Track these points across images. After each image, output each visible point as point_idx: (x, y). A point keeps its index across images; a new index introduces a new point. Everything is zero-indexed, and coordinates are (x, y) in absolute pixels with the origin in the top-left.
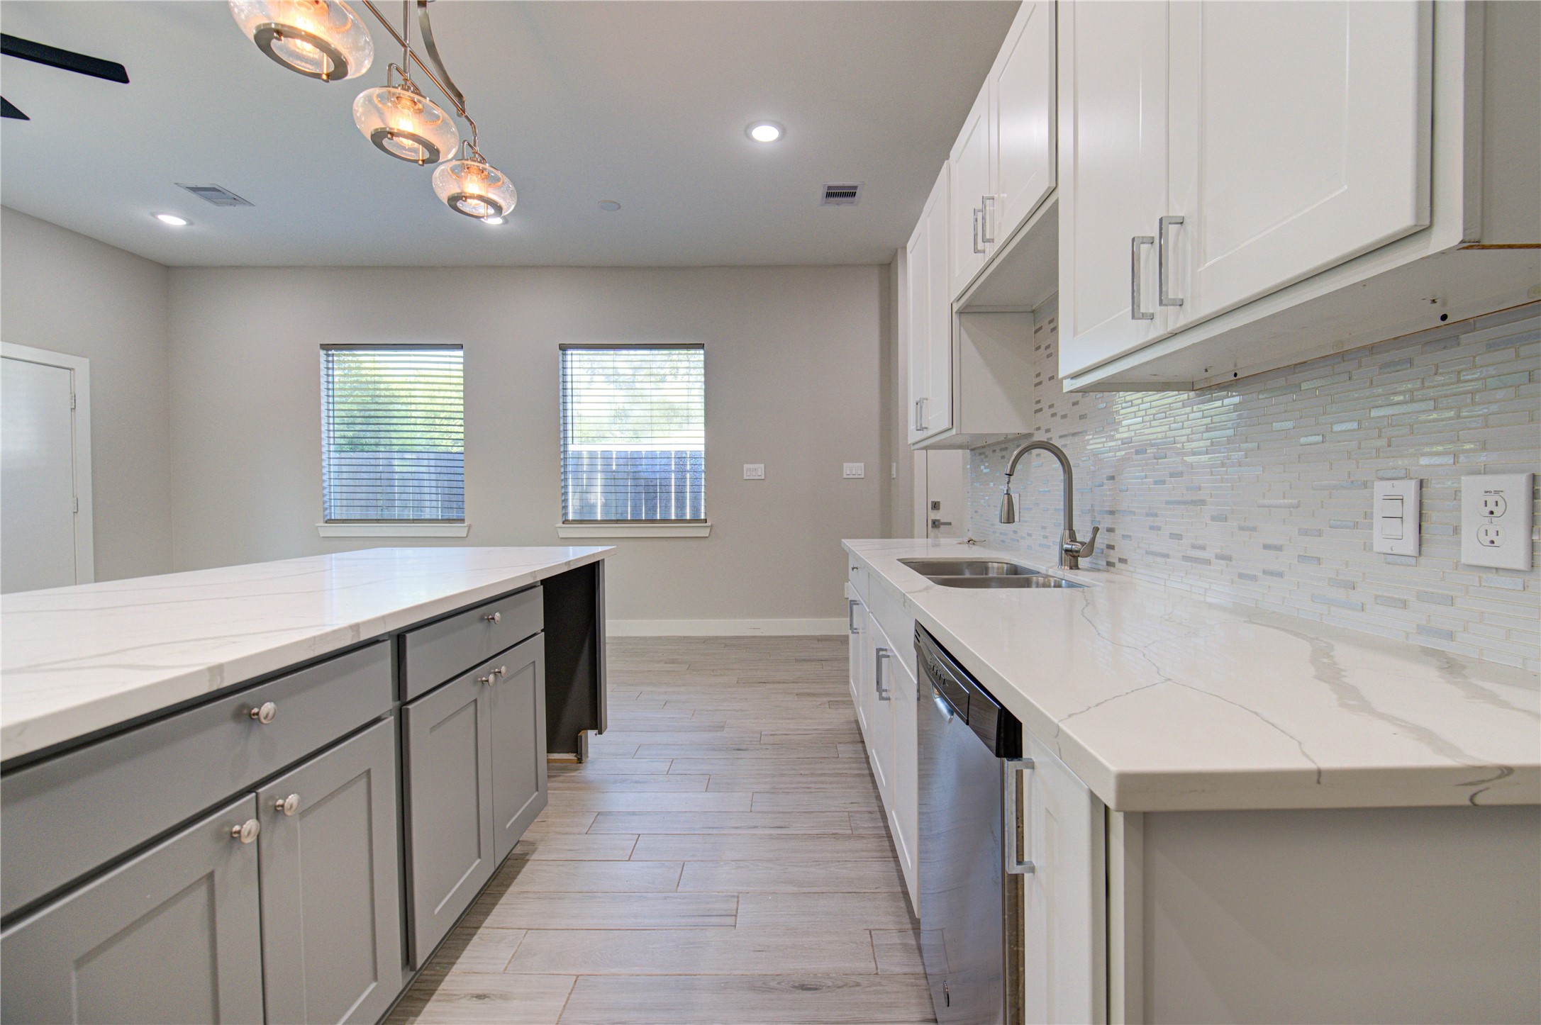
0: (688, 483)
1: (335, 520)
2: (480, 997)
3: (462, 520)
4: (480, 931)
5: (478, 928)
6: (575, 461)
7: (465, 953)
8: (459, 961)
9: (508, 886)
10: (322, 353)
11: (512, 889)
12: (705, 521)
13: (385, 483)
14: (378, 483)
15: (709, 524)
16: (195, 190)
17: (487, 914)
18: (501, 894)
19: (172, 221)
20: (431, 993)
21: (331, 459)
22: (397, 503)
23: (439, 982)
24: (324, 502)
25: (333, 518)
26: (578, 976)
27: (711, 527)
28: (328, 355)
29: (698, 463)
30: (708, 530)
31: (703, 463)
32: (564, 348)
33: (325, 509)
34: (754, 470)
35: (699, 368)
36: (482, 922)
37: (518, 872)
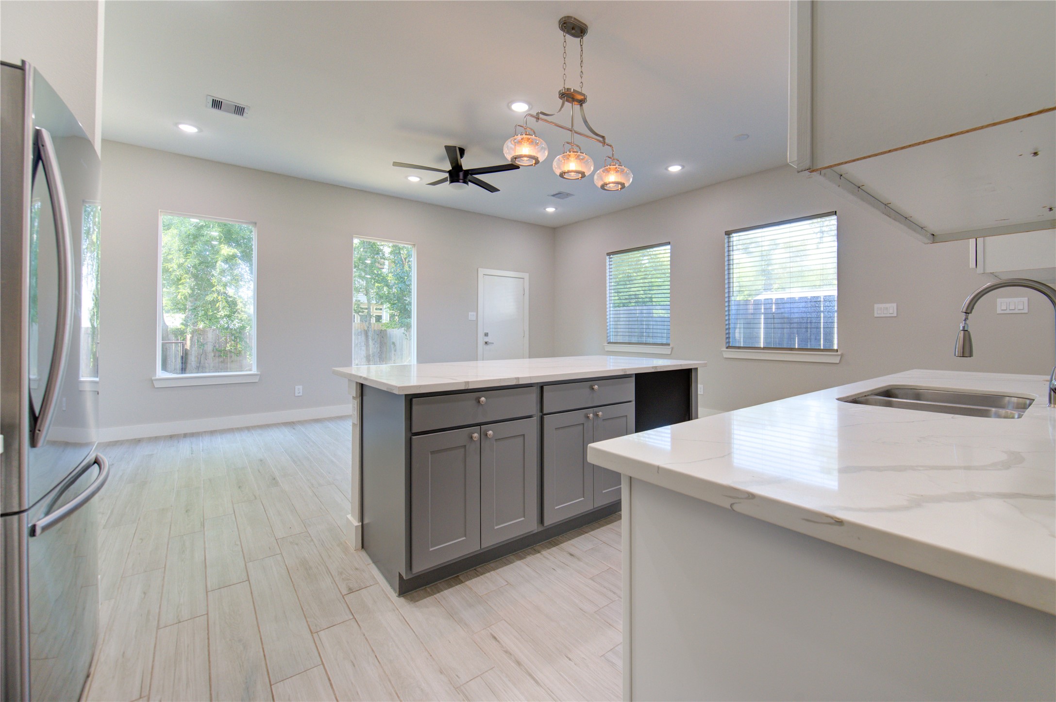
0: (822, 321)
1: (612, 342)
2: (571, 555)
3: (668, 345)
4: (586, 534)
5: (586, 533)
6: (736, 307)
7: (576, 539)
8: (573, 540)
9: (608, 524)
10: (607, 257)
11: (609, 526)
12: (837, 351)
13: (639, 323)
14: (636, 323)
15: (839, 353)
16: (554, 195)
17: (593, 530)
18: (603, 526)
19: (550, 210)
20: (557, 545)
21: (610, 310)
22: (644, 334)
23: (562, 543)
24: (608, 333)
26: (610, 568)
27: (842, 355)
28: (610, 258)
29: (832, 305)
30: (839, 358)
31: (836, 305)
32: (728, 233)
33: (608, 337)
34: (886, 309)
35: (833, 230)
36: (589, 532)
37: (616, 521)
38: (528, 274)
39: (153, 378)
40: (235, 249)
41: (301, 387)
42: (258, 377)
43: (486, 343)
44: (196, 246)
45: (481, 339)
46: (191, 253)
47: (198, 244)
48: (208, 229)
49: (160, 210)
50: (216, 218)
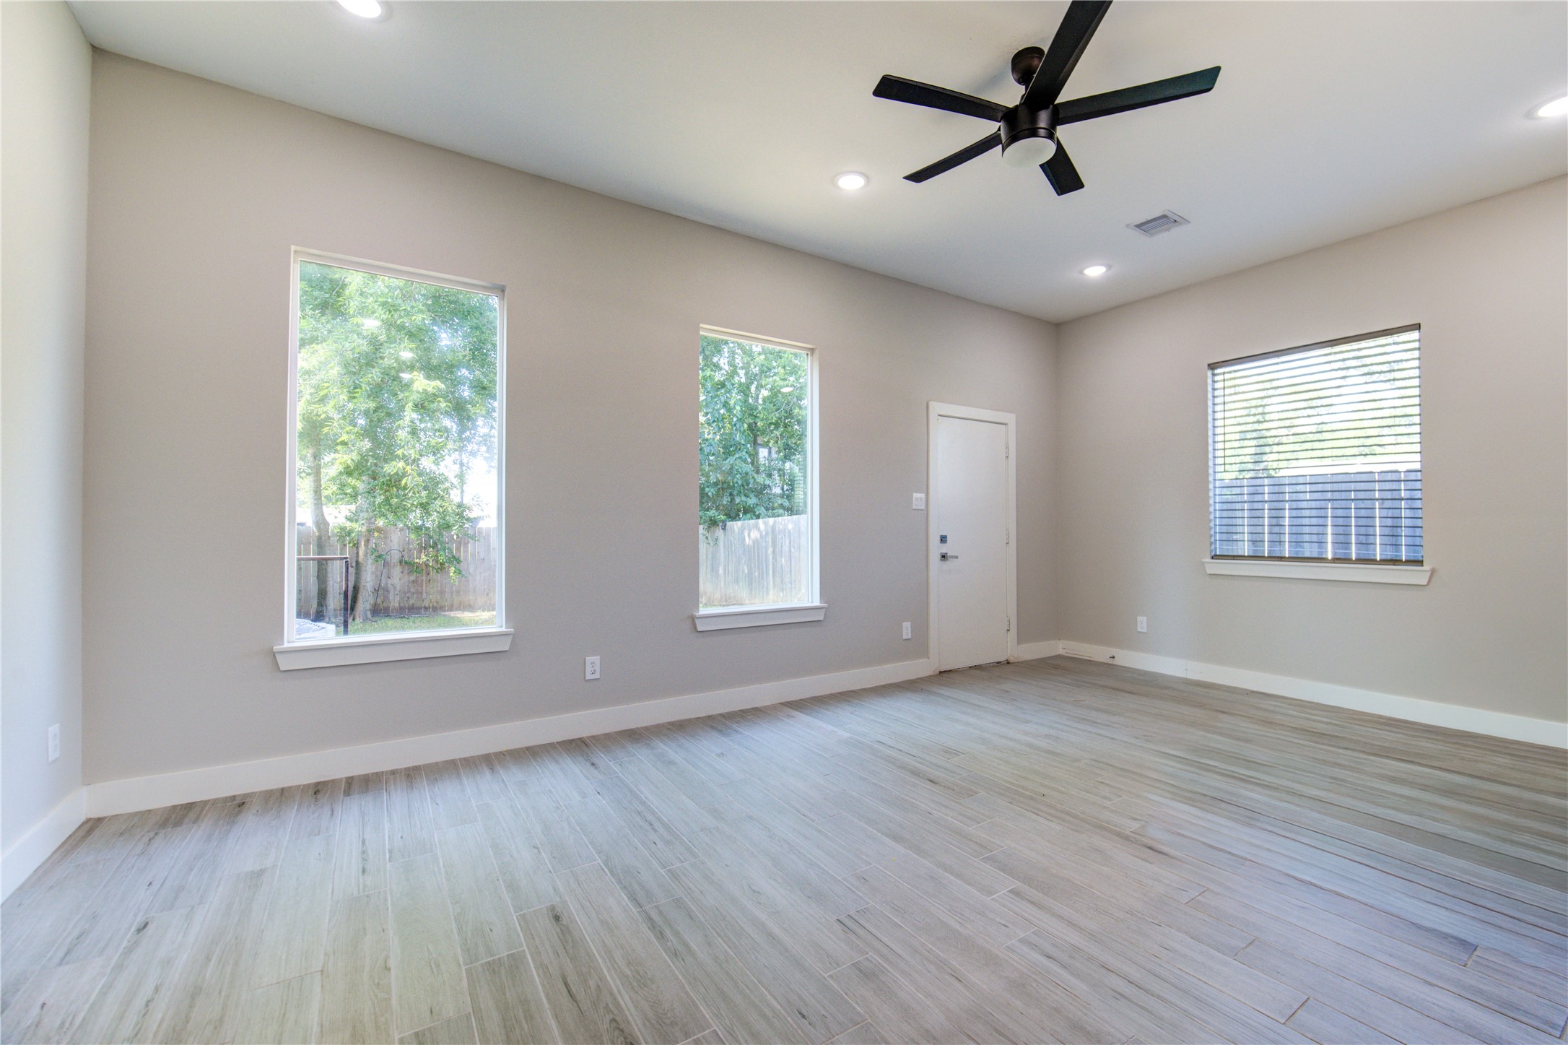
1: (1223, 556)
10: (1209, 373)
16: (1141, 226)
19: (1095, 271)
21: (1217, 488)
24: (1211, 536)
25: (1218, 553)
28: (1214, 375)
33: (1211, 543)
38: (1015, 415)
39: (276, 648)
40: (438, 381)
41: (597, 659)
42: (509, 640)
43: (943, 557)
44: (370, 375)
45: (936, 549)
46: (361, 388)
47: (374, 372)
48: (392, 346)
49: (293, 248)
50: (420, 275)
